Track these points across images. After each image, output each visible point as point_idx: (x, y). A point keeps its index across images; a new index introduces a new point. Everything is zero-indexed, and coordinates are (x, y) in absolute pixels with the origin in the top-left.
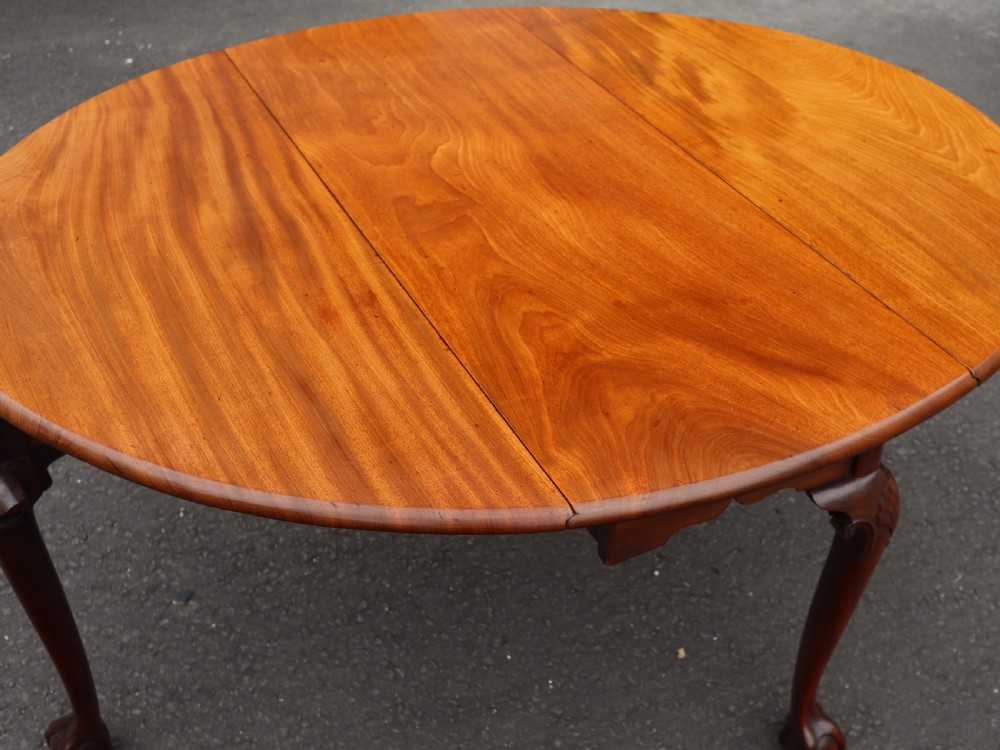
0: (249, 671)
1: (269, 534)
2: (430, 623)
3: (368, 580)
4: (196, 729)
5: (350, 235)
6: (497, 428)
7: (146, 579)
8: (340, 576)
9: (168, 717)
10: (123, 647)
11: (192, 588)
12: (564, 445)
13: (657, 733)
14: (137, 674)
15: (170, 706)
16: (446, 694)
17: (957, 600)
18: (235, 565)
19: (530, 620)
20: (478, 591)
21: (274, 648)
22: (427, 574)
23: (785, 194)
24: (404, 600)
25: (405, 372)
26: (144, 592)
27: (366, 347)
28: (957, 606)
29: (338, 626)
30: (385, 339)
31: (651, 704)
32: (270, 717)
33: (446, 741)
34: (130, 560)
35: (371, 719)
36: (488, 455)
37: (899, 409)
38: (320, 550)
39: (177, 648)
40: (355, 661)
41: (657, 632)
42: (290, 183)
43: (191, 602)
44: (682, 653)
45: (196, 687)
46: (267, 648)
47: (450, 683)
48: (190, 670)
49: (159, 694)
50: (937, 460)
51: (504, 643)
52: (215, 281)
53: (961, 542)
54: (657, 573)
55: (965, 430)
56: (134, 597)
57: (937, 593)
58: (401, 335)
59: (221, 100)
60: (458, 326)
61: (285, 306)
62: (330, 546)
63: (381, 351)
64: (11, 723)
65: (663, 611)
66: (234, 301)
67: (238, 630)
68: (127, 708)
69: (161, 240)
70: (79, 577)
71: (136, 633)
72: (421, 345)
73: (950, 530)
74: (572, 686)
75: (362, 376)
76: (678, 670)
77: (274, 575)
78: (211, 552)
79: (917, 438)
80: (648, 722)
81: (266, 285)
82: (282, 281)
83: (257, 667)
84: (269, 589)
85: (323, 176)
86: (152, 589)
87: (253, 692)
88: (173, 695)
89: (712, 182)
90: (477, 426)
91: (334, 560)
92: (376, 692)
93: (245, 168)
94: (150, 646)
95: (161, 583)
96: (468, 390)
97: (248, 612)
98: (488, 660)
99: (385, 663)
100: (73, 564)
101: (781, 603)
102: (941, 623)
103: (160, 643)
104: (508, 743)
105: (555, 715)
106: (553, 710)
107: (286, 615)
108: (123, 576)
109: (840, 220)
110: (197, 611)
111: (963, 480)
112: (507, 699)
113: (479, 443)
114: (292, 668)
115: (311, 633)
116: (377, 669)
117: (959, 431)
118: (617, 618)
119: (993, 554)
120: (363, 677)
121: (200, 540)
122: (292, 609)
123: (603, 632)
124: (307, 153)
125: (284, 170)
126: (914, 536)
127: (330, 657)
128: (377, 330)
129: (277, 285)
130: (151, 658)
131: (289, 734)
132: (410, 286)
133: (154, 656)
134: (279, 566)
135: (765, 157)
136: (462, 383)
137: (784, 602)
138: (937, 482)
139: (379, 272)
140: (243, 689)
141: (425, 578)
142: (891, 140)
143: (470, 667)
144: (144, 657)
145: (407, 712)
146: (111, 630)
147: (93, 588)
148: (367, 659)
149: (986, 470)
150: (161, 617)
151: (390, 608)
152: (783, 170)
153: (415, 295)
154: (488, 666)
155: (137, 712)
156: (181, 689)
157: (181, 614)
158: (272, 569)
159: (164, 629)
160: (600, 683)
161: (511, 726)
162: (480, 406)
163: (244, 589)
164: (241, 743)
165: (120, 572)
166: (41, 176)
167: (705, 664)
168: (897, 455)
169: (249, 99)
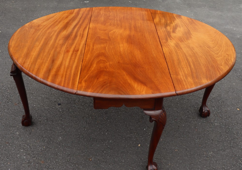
0: (61, 120)
1: (80, 99)
2: (96, 123)
3: (91, 112)
4: (47, 126)
5: (84, 41)
6: (77, 75)
7: (55, 100)
8: (86, 110)
9: (44, 122)
10: (45, 109)
11: (61, 103)
12: (85, 81)
13: (125, 158)
14: (44, 114)
15: (46, 121)
16: (91, 136)
17: (207, 157)
18: (71, 102)
19: (115, 129)
20: (109, 121)
21: (68, 118)
22: (102, 114)
23: (172, 52)
24: (95, 118)
25: (71, 63)
26: (54, 102)
27: (69, 58)
28: (206, 158)
29: (80, 118)
30: (73, 57)
31: (127, 152)
32: (60, 128)
33: (86, 144)
34: (55, 96)
35: (75, 135)
36: (71, 79)
37: (153, 94)
38: (86, 104)
39: (53, 112)
40: (79, 125)
41: (137, 140)
42: (83, 30)
43: (60, 106)
44: (139, 145)
45: (51, 119)
46: (67, 117)
47: (93, 134)
48: (52, 116)
49: (45, 118)
50: (223, 128)
51: (107, 131)
52: (56, 42)
53: (217, 146)
54: (145, 129)
55: (235, 125)
56: (51, 102)
57: (204, 154)
58: (76, 57)
59: (84, 15)
60: (87, 59)
61: (63, 48)
62: (88, 104)
63: (71, 59)
64: (21, 115)
65: (141, 136)
66: (56, 46)
67: (64, 113)
68: (39, 118)
69: (54, 34)
70: (45, 96)
71: (48, 107)
72: (78, 60)
73: (216, 143)
74: (114, 143)
75: (64, 62)
76: (137, 148)
77: (76, 106)
78: (68, 99)
79: (222, 123)
80: (124, 155)
81: (63, 45)
82: (66, 45)
83: (63, 120)
84: (73, 108)
85: (89, 30)
86: (55, 102)
87: (59, 123)
88: (47, 119)
89: (159, 47)
90: (74, 74)
91: (87, 107)
92: (79, 131)
93: (77, 27)
94: (49, 110)
95: (57, 101)
96: (79, 69)
97: (67, 110)
98: (102, 133)
99: (84, 127)
100: (46, 94)
101: (167, 144)
102: (200, 160)
103: (51, 110)
104: (96, 148)
105: (108, 147)
106: (108, 146)
107: (73, 113)
108: (52, 98)
109: (178, 59)
110: (59, 107)
111: (227, 134)
112: (101, 141)
113: (72, 77)
114: (68, 122)
115: (75, 117)
116: (82, 127)
117: (233, 124)
118: (131, 134)
119: (223, 151)
120: (79, 128)
121: (68, 96)
122: (75, 112)
123: (127, 136)
124: (90, 26)
125: (84, 28)
126: (206, 141)
127: (76, 122)
128: (73, 56)
129: (65, 45)
130: (48, 112)
131: (61, 132)
132: (86, 51)
133: (49, 112)
134: (77, 105)
135: (175, 45)
136: (79, 67)
137: (168, 144)
138: (220, 133)
139: (83, 47)
140: (58, 122)
141: (101, 115)
142: (207, 48)
143: (98, 133)
144: (47, 112)
145: (82, 136)
146: (45, 106)
147: (46, 98)
148: (82, 125)
149: (234, 134)
150: (54, 106)
151: (91, 118)
152: (176, 48)
153: (85, 52)
154: (102, 134)
155: (40, 120)
156: (49, 119)
157: (57, 107)
158: (76, 105)
159: (53, 108)
160: (120, 145)
161: (98, 146)
162: (78, 71)
163: (69, 106)
164: (52, 131)
165: (52, 97)
166: (45, 21)
167: (143, 149)
168: (214, 124)
169: (89, 16)
